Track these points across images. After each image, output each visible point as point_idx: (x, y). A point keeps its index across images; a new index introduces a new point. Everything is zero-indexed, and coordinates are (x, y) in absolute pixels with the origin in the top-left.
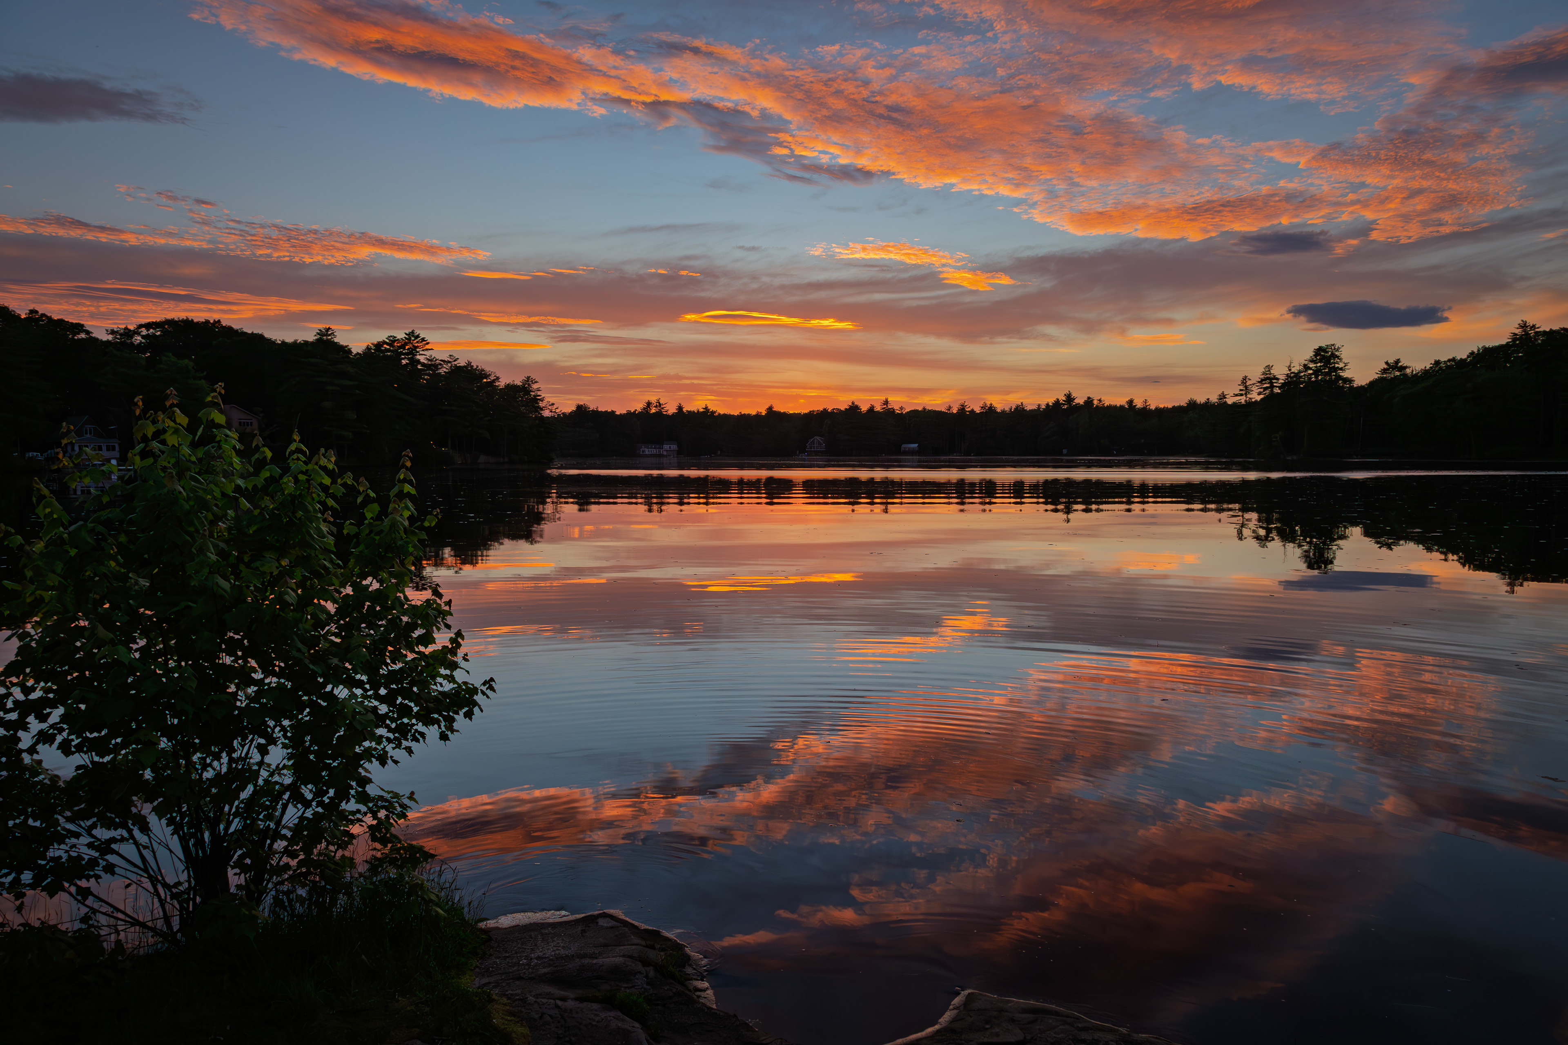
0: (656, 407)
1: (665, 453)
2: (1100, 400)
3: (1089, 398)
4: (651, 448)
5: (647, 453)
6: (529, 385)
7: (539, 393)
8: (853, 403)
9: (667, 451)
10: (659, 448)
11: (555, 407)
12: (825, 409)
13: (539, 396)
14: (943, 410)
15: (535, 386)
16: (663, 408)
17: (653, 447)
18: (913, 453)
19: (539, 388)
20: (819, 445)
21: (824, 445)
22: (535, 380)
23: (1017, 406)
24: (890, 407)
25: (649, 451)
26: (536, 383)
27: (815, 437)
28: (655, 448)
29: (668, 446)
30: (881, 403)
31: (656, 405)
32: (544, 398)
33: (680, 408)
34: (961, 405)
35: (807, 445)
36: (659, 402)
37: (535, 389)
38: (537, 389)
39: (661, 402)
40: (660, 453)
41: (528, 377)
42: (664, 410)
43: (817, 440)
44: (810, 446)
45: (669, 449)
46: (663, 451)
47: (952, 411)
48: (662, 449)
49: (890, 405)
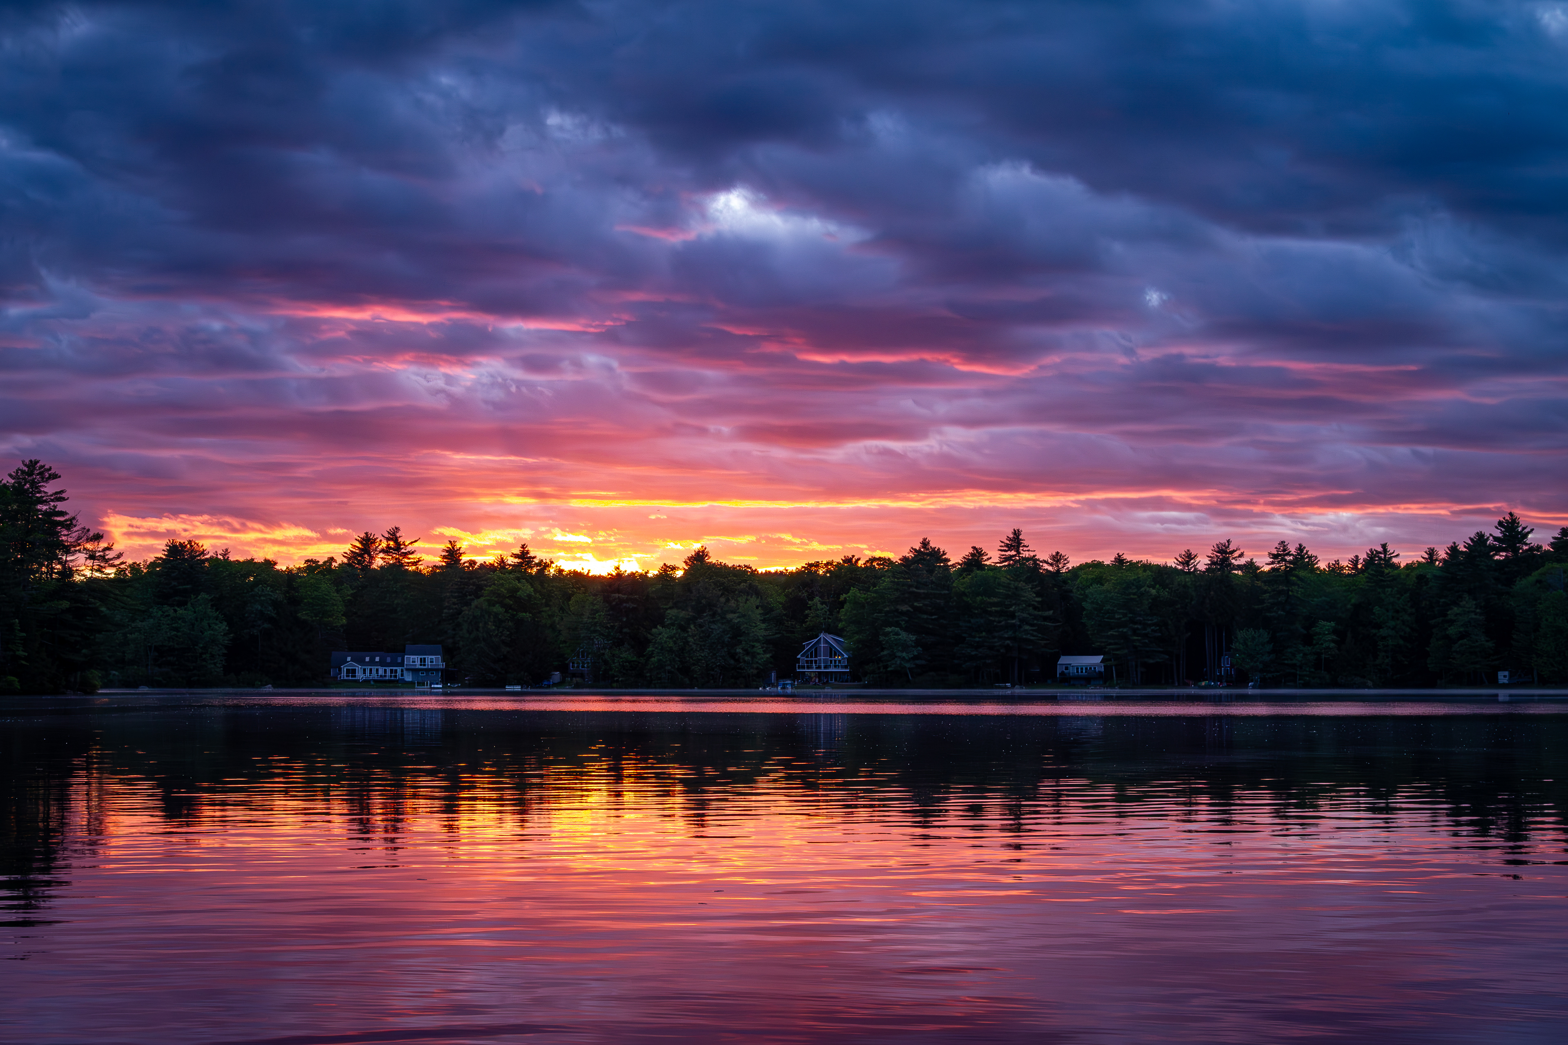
0: (385, 551)
1: (408, 677)
4: (372, 662)
5: (360, 676)
6: (33, 484)
7: (61, 506)
8: (925, 544)
9: (415, 671)
10: (394, 663)
11: (104, 543)
12: (848, 560)
13: (62, 514)
14: (1171, 562)
15: (50, 488)
16: (405, 555)
17: (377, 659)
18: (1088, 679)
19: (62, 492)
20: (832, 657)
21: (846, 656)
22: (50, 469)
23: (1373, 556)
24: (1025, 554)
25: (364, 670)
26: (54, 479)
27: (822, 635)
28: (382, 663)
29: (417, 658)
30: (1002, 542)
31: (388, 546)
32: (74, 518)
33: (452, 554)
34: (1218, 552)
35: (799, 656)
36: (395, 539)
37: (51, 495)
38: (56, 493)
39: (400, 537)
40: (396, 676)
41: (31, 461)
42: (410, 559)
43: (826, 642)
44: (807, 662)
45: (421, 665)
46: (402, 671)
47: (1194, 566)
48: (402, 664)
49: (1025, 549)
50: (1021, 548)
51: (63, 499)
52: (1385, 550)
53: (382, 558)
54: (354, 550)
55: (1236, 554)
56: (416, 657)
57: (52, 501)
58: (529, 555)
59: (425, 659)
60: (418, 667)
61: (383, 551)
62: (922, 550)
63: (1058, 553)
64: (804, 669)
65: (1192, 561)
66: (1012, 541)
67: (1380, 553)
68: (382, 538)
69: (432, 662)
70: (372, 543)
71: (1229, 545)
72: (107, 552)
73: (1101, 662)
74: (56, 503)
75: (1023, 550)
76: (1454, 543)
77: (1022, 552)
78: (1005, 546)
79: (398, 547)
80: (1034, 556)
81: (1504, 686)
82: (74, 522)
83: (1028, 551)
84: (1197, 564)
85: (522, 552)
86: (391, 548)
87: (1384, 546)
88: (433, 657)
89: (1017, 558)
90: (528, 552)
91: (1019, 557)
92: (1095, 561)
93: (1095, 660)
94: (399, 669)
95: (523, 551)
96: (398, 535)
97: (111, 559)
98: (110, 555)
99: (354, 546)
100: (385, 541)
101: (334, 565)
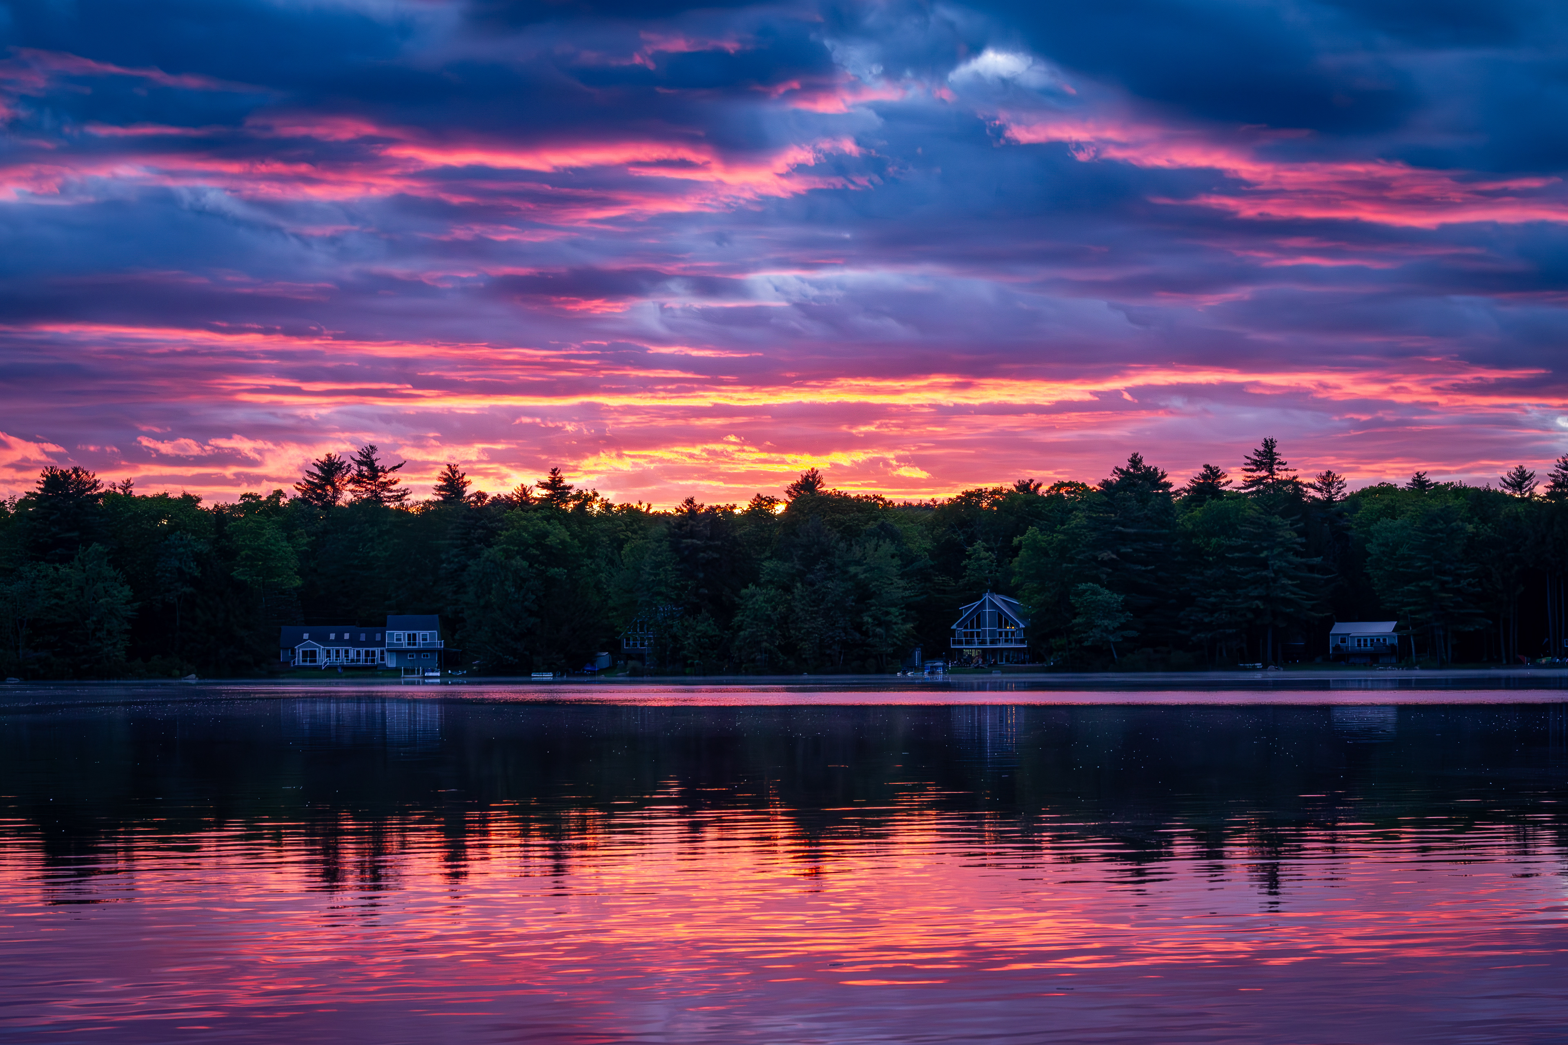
0: (357, 480)
1: (391, 662)
4: (339, 641)
5: (322, 660)
8: (1135, 461)
9: (400, 653)
10: (371, 642)
12: (1024, 487)
14: (1496, 484)
16: (385, 486)
17: (347, 636)
18: (1374, 655)
20: (1001, 628)
21: (1022, 626)
24: (1282, 475)
25: (328, 652)
27: (987, 596)
28: (354, 642)
29: (403, 634)
30: (1248, 458)
31: (360, 474)
33: (453, 486)
34: (1564, 468)
35: (954, 627)
36: (371, 464)
39: (376, 460)
40: (373, 661)
42: (391, 491)
43: (993, 605)
44: (966, 634)
45: (409, 644)
46: (382, 653)
47: (1530, 489)
48: (382, 643)
49: (1282, 467)
50: (1275, 467)
53: (352, 491)
54: (311, 480)
56: (401, 632)
58: (562, 485)
59: (414, 635)
60: (405, 647)
61: (352, 480)
62: (1132, 470)
63: (1329, 473)
64: (962, 644)
65: (1527, 483)
66: (1263, 456)
68: (352, 462)
69: (424, 639)
70: (337, 469)
73: (1393, 631)
75: (1278, 469)
77: (1277, 472)
78: (1253, 464)
79: (375, 472)
80: (1295, 478)
83: (1286, 470)
84: (1534, 486)
85: (553, 480)
86: (364, 476)
88: (427, 632)
89: (1270, 481)
90: (561, 481)
91: (1273, 479)
92: (1383, 483)
93: (1386, 628)
94: (377, 650)
95: (554, 478)
96: (374, 457)
99: (311, 474)
100: (355, 466)
101: (283, 501)
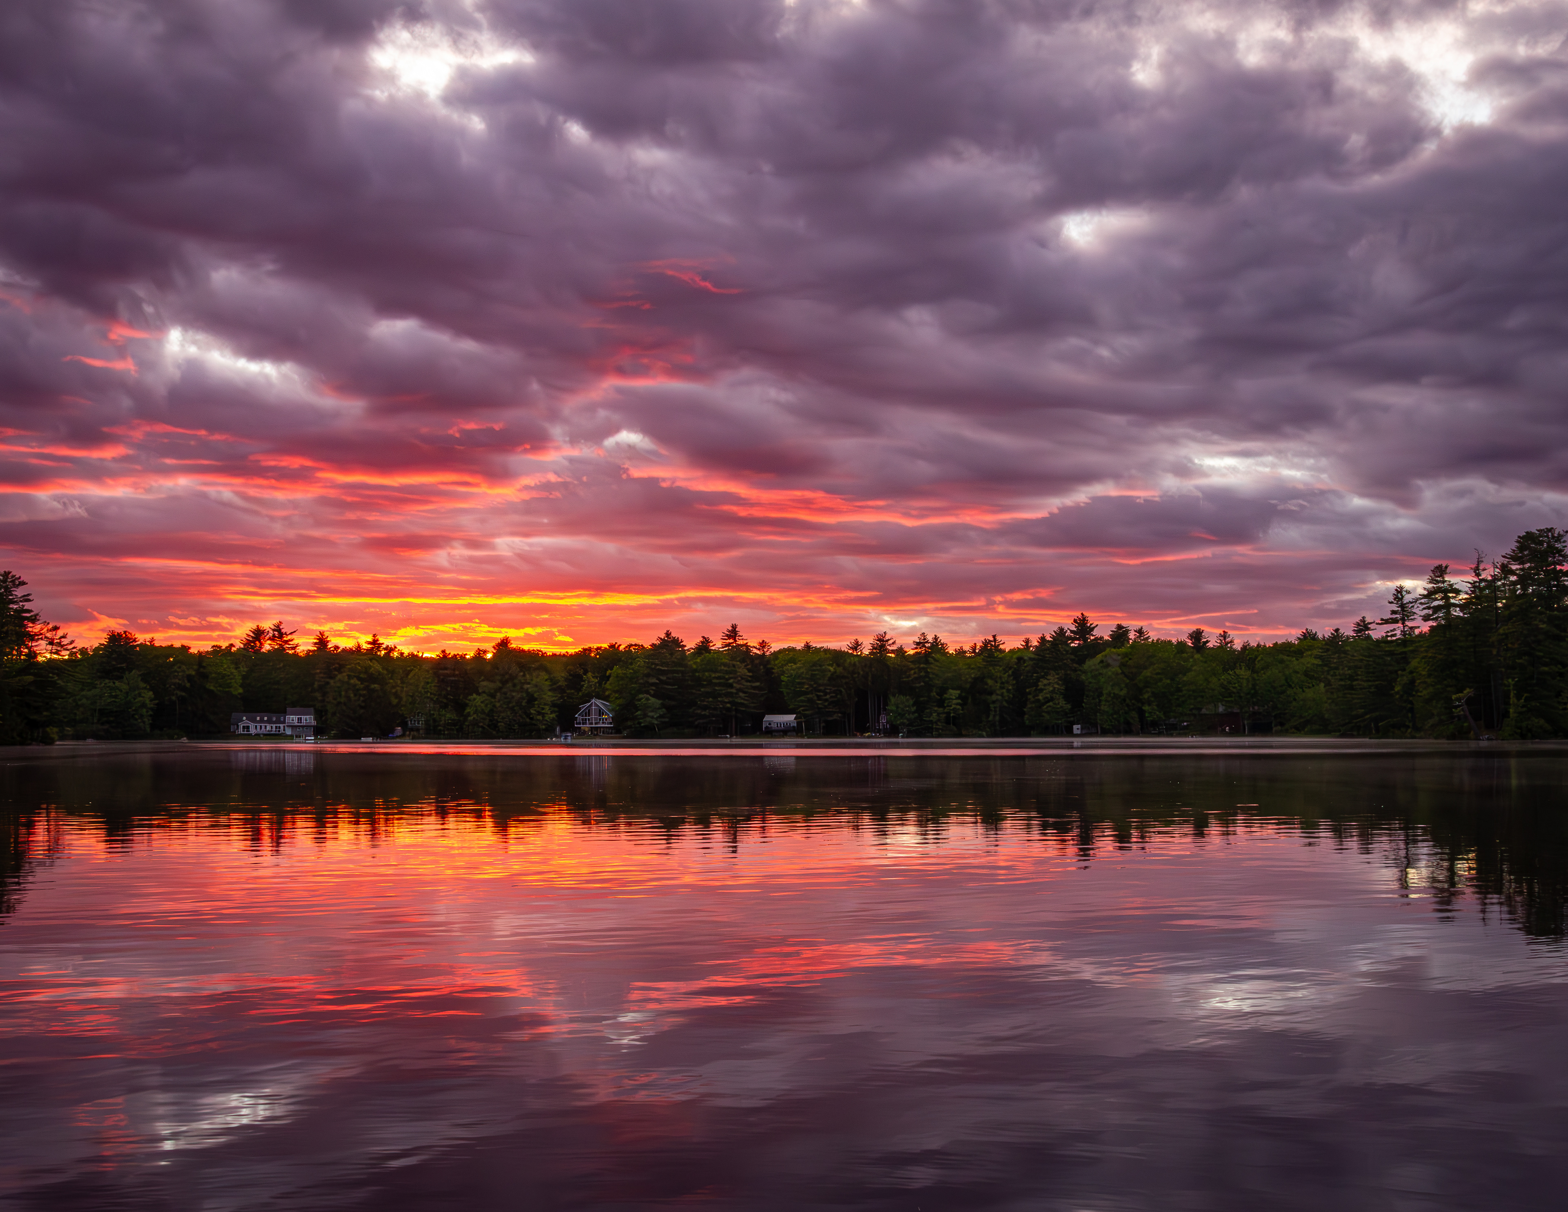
0: (272, 639)
1: (289, 732)
2: (1140, 632)
3: (1120, 627)
4: (262, 721)
5: (253, 731)
6: (7, 588)
7: (27, 605)
8: (668, 634)
9: (293, 727)
10: (278, 721)
11: (60, 633)
12: (613, 646)
13: (28, 610)
14: (844, 649)
15: (19, 592)
16: (287, 642)
17: (266, 718)
18: (785, 731)
19: (28, 595)
20: (600, 716)
21: (611, 715)
22: (20, 578)
23: (986, 643)
24: (740, 642)
25: (256, 726)
26: (23, 585)
27: (593, 701)
28: (269, 721)
29: (295, 718)
30: (724, 633)
31: (274, 635)
32: (37, 615)
33: (322, 642)
34: (877, 640)
35: (576, 715)
36: (279, 630)
37: (20, 598)
38: (24, 596)
40: (279, 731)
41: (5, 572)
42: (290, 645)
43: (596, 705)
44: (582, 719)
45: (298, 723)
46: (284, 726)
47: (861, 650)
48: (284, 722)
49: (740, 638)
50: (737, 638)
51: (29, 600)
52: (995, 640)
53: (270, 644)
54: (249, 638)
55: (890, 642)
56: (294, 716)
57: (21, 601)
58: (378, 642)
59: (301, 718)
60: (296, 723)
61: (270, 639)
62: (666, 639)
63: (763, 641)
64: (580, 724)
65: (859, 647)
66: (731, 632)
67: (992, 641)
68: (270, 630)
69: (306, 720)
70: (262, 633)
71: (885, 635)
72: (63, 640)
73: (794, 719)
74: (24, 604)
76: (1043, 635)
77: (738, 640)
79: (281, 635)
80: (747, 643)
81: (1077, 736)
82: (38, 617)
83: (743, 639)
84: (863, 648)
85: (374, 640)
86: (276, 637)
87: (994, 636)
88: (308, 717)
89: (735, 645)
90: (378, 640)
91: (736, 643)
92: (790, 646)
93: (791, 718)
94: (282, 726)
96: (281, 627)
97: (66, 645)
98: (65, 641)
99: (248, 635)
100: (272, 632)
101: (234, 649)
